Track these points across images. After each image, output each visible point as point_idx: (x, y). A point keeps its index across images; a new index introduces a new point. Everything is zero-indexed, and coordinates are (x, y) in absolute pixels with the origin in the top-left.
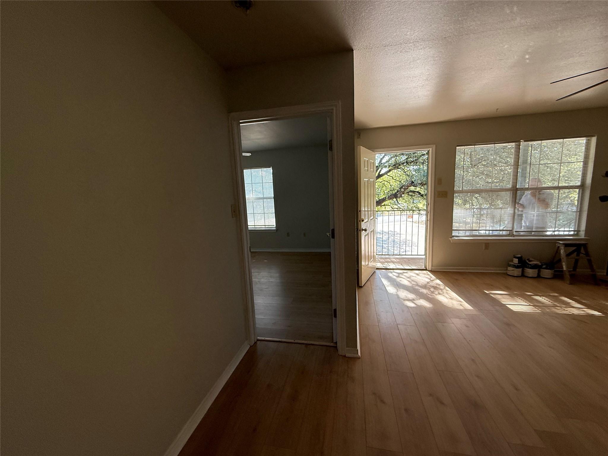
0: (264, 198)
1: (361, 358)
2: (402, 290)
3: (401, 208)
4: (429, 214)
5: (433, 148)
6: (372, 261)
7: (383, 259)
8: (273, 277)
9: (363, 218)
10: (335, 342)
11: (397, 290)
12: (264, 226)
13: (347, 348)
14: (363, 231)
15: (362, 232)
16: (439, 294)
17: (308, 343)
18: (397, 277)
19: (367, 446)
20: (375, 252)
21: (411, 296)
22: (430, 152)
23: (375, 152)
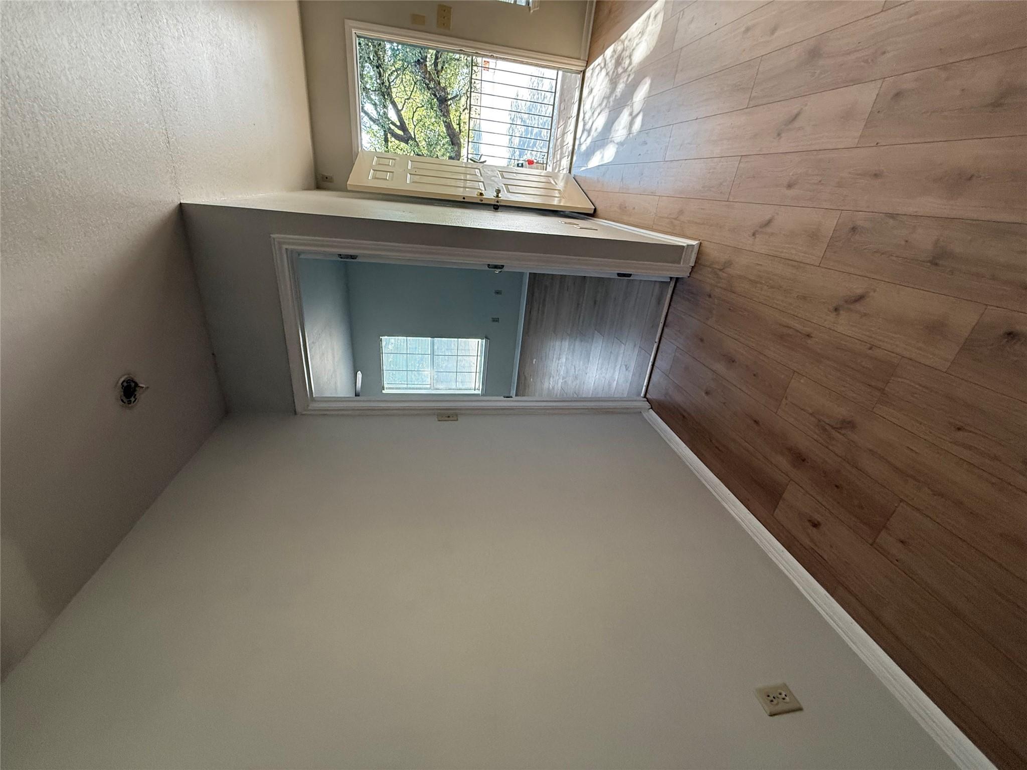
0: (433, 353)
1: (701, 241)
2: (613, 134)
3: (467, 90)
4: (479, 52)
5: (351, 25)
6: (555, 183)
7: (556, 153)
8: (560, 355)
9: (476, 193)
10: (669, 278)
11: (611, 142)
12: (479, 357)
13: (682, 263)
14: (500, 195)
15: (501, 199)
16: (630, 56)
17: (663, 323)
18: (589, 135)
19: (819, 266)
20: (541, 173)
21: (625, 117)
22: (359, 32)
23: (358, 152)
